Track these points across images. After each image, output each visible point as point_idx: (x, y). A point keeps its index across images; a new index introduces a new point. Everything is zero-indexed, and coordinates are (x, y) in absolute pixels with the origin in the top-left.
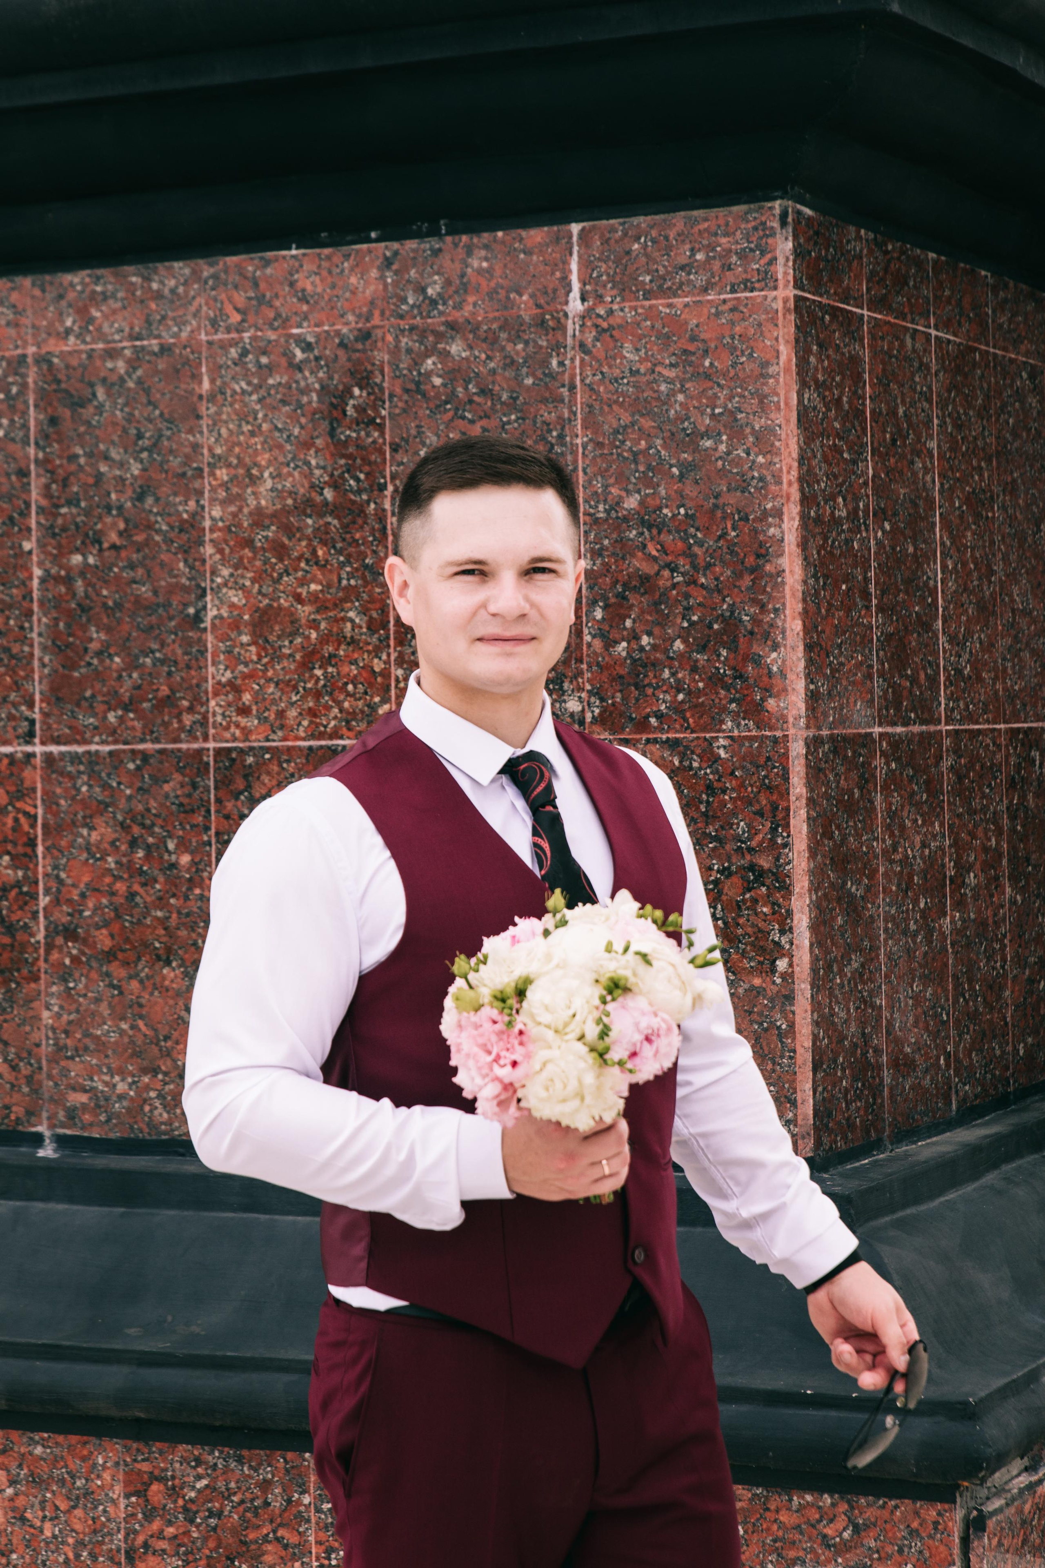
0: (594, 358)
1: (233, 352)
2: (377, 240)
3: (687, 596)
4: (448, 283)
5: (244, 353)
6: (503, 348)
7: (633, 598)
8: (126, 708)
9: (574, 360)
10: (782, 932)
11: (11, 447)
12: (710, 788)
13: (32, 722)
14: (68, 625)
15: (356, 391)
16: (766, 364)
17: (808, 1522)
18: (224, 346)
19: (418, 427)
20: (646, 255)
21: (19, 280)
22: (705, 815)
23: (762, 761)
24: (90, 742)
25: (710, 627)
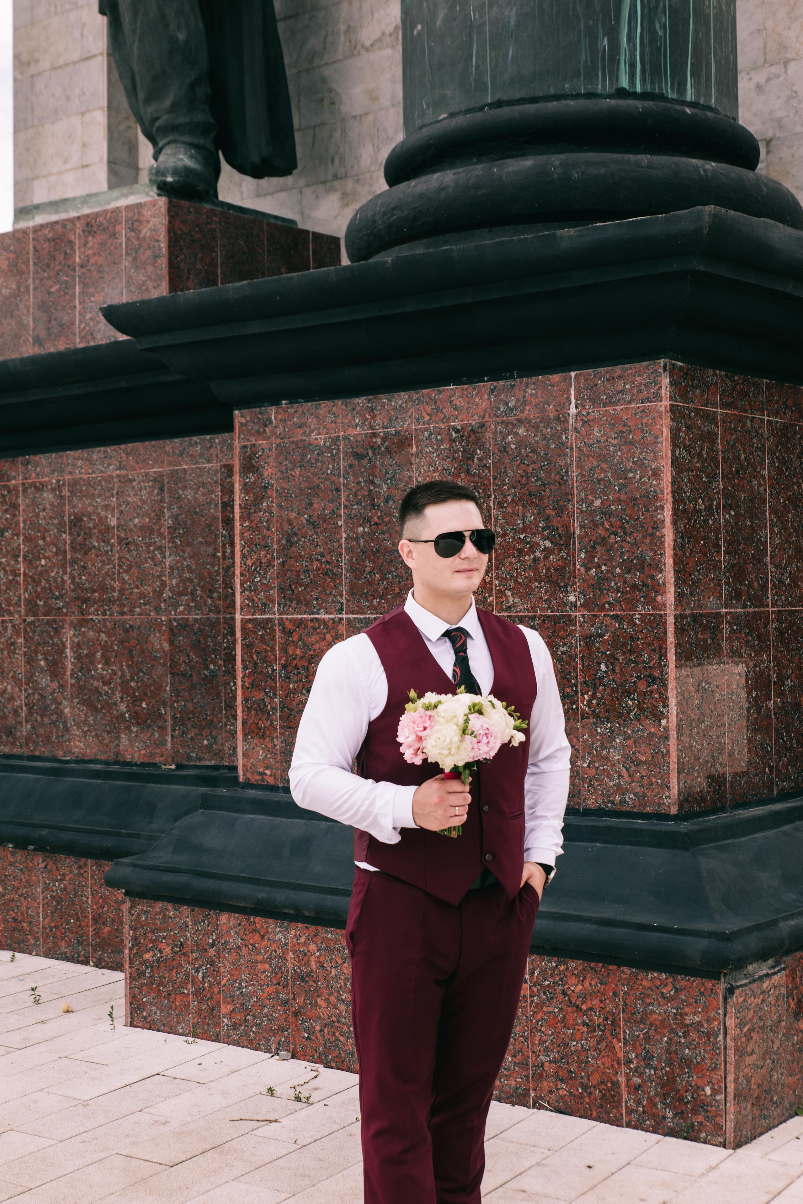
0: (581, 435)
1: (426, 434)
2: (487, 381)
3: (622, 547)
4: (518, 400)
5: (431, 434)
6: (542, 431)
7: (598, 548)
8: (381, 599)
9: (572, 436)
10: (664, 707)
11: (333, 478)
12: (632, 638)
13: (342, 604)
14: (357, 560)
15: (478, 452)
16: (657, 437)
17: (655, 986)
18: (422, 431)
19: (505, 468)
20: (604, 386)
21: (336, 401)
22: (630, 650)
23: (655, 625)
24: (366, 613)
25: (632, 562)
